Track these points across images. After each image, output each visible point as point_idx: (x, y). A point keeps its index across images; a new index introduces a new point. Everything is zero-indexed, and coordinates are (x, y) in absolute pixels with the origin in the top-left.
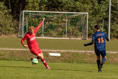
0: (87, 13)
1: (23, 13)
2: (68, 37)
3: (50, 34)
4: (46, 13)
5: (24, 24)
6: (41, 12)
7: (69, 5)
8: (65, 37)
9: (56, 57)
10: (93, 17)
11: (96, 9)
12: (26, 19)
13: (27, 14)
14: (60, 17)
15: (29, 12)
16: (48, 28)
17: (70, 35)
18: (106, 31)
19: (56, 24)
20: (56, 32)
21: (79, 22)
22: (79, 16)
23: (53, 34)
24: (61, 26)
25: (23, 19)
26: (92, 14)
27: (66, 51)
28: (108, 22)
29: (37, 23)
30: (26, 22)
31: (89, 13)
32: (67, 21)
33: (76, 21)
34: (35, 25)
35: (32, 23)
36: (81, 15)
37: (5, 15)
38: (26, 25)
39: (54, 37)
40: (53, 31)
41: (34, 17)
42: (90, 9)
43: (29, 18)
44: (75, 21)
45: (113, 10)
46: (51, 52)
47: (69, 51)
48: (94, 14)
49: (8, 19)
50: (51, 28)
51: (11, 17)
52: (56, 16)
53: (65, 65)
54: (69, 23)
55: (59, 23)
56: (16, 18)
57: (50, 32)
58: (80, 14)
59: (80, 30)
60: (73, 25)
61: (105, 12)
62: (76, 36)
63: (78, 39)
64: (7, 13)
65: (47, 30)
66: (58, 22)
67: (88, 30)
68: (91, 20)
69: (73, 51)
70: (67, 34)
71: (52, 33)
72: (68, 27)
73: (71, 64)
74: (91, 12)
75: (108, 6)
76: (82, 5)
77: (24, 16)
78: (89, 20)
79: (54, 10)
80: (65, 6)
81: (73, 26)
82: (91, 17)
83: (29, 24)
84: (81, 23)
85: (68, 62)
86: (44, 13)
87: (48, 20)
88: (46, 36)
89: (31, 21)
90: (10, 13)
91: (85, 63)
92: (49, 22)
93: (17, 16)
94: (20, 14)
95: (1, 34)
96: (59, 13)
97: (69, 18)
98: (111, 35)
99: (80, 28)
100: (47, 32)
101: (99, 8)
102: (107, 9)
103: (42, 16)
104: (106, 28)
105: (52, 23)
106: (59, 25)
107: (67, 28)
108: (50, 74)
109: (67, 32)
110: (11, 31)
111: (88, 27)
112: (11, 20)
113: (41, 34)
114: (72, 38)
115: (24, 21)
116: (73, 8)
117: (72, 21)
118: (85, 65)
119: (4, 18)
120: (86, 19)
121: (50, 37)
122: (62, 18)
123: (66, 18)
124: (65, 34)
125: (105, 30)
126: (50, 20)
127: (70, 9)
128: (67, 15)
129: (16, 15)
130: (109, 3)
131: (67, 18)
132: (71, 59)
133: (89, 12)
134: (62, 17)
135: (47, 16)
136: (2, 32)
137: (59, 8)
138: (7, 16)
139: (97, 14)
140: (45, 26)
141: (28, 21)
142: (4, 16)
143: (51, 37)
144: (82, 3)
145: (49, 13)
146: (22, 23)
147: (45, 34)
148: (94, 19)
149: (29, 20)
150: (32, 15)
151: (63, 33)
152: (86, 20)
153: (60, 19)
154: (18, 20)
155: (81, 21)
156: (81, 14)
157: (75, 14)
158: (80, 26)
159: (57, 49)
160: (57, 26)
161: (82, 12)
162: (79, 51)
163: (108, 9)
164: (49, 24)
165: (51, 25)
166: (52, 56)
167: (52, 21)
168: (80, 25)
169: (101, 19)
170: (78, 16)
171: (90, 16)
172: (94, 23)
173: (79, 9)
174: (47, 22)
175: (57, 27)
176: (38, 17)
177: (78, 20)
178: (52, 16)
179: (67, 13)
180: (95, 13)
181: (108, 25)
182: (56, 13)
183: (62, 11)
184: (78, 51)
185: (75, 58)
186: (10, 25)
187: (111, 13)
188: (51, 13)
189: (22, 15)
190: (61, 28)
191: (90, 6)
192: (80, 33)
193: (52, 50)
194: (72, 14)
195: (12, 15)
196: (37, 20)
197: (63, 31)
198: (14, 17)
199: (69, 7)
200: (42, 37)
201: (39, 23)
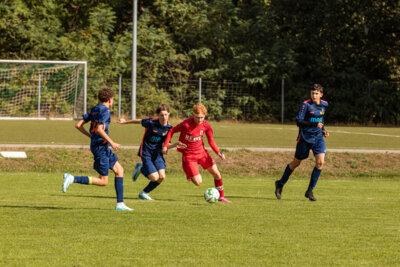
0: (85, 63)
2: (43, 115)
3: (3, 110)
7: (44, 45)
8: (36, 116)
9: (16, 159)
10: (98, 70)
11: (104, 54)
14: (24, 72)
17: (47, 112)
18: (127, 102)
19: (16, 87)
20: (17, 105)
21: (67, 83)
22: (68, 69)
23: (10, 110)
26: (96, 64)
27: (39, 146)
28: (131, 82)
31: (89, 62)
32: (40, 79)
33: (60, 80)
36: (72, 67)
39: (12, 116)
40: (11, 103)
42: (92, 54)
44: (57, 81)
45: (142, 54)
46: (5, 149)
47: (46, 146)
48: (99, 65)
50: (5, 97)
52: (15, 69)
53: (37, 178)
54: (46, 85)
55: (23, 84)
57: (2, 105)
58: (65, 64)
59: (70, 99)
60: (53, 88)
61: (125, 59)
62: (61, 113)
63: (66, 119)
66: (20, 83)
67: (88, 100)
68: (94, 78)
69: (53, 146)
70: (41, 109)
71: (7, 107)
72: (43, 94)
73: (51, 174)
74: (93, 59)
75: (131, 46)
76: (73, 45)
78: (88, 77)
79: (12, 57)
80: (36, 47)
81: (54, 92)
82: (93, 70)
84: (71, 84)
85: (43, 171)
97: (44, 74)
98: (137, 110)
99: (70, 95)
101: (112, 51)
102: (128, 53)
104: (126, 93)
105: (8, 85)
106: (22, 90)
107: (40, 97)
109: (41, 105)
111: (88, 92)
114: (52, 119)
116: (53, 51)
117: (52, 81)
120: (82, 76)
122: (30, 74)
123: (37, 75)
124: (37, 109)
125: (124, 99)
126: (3, 79)
127: (48, 54)
128: (40, 67)
130: (132, 39)
131: (41, 74)
132: (50, 164)
133: (89, 59)
134: (28, 71)
137: (22, 52)
139: (106, 65)
143: (5, 116)
144: (74, 40)
148: (100, 75)
151: (32, 107)
153: (25, 77)
155: (71, 81)
156: (72, 64)
158: (70, 92)
159: (17, 142)
160: (19, 91)
162: (67, 147)
163: (131, 53)
165: (5, 90)
166: (7, 159)
167: (8, 81)
168: (70, 88)
169: (115, 74)
170: (64, 69)
171: (92, 67)
172: (101, 84)
173: (67, 53)
175: (19, 94)
177: (64, 77)
178: (6, 70)
180: (102, 62)
181: (132, 88)
183: (30, 57)
185: (59, 162)
187: (138, 60)
190: (28, 96)
191: (90, 47)
192: (68, 107)
193: (7, 146)
194: (52, 65)
197: (31, 102)
199: (46, 49)
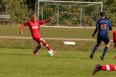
0: (102, 3)
1: (38, 3)
2: (82, 26)
3: (65, 23)
4: (61, 2)
5: (39, 14)
6: (56, 2)
8: (80, 26)
9: (70, 45)
10: (107, 6)
12: (41, 8)
13: (42, 4)
14: (74, 7)
15: (44, 2)
16: (63, 17)
17: (85, 24)
19: (71, 13)
20: (71, 21)
21: (94, 12)
22: (94, 5)
23: (68, 23)
24: (75, 16)
25: (39, 8)
26: (106, 3)
27: (81, 40)
29: (52, 12)
30: (41, 12)
31: (103, 3)
32: (81, 10)
33: (91, 10)
34: (50, 14)
35: (47, 12)
36: (96, 5)
37: (21, 4)
38: (41, 14)
39: (69, 26)
40: (68, 20)
41: (49, 6)
43: (45, 8)
44: (89, 11)
46: (66, 41)
47: (84, 40)
48: (108, 4)
49: (23, 9)
50: (66, 18)
51: (27, 7)
52: (71, 5)
53: (80, 54)
54: (84, 13)
55: (74, 12)
56: (31, 7)
57: (64, 21)
58: (94, 3)
59: (95, 19)
60: (87, 14)
62: (91, 25)
63: (93, 28)
64: (23, 2)
65: (62, 19)
66: (72, 12)
68: (105, 10)
69: (87, 40)
70: (82, 23)
71: (66, 22)
72: (83, 17)
73: (86, 52)
74: (105, 1)
77: (40, 6)
78: (103, 9)
81: (87, 16)
83: (44, 14)
84: (95, 12)
85: (82, 51)
86: (59, 3)
87: (63, 10)
88: (61, 25)
89: (46, 11)
90: (25, 2)
91: (100, 51)
92: (63, 12)
93: (32, 6)
94: (35, 4)
95: (17, 23)
96: (74, 3)
97: (83, 8)
99: (94, 17)
100: (62, 21)
103: (57, 6)
105: (67, 12)
106: (73, 15)
107: (81, 18)
108: (65, 62)
109: (82, 21)
110: (27, 20)
112: (27, 10)
113: (56, 23)
114: (86, 28)
115: (40, 10)
117: (87, 11)
118: (100, 53)
119: (19, 8)
121: (64, 26)
122: (77, 8)
123: (80, 8)
124: (80, 23)
126: (65, 10)
128: (82, 5)
129: (31, 4)
131: (82, 8)
132: (86, 48)
133: (103, 1)
134: (76, 6)
135: (61, 5)
136: (17, 21)
138: (23, 5)
139: (111, 4)
140: (60, 15)
141: (43, 11)
142: (19, 5)
143: (66, 26)
145: (64, 3)
146: (38, 12)
147: (60, 23)
148: (108, 9)
149: (44, 9)
150: (47, 5)
151: (78, 22)
152: (101, 10)
153: (75, 9)
154: (34, 10)
155: (95, 11)
156: (96, 3)
157: (90, 3)
158: (95, 16)
159: (71, 37)
160: (72, 15)
161: (96, 2)
164: (64, 13)
165: (66, 15)
166: (67, 45)
167: (67, 11)
168: (95, 14)
169: (115, 8)
170: (92, 6)
171: (105, 5)
172: (109, 13)
174: (61, 11)
175: (72, 17)
176: (53, 6)
177: (92, 9)
178: (66, 6)
179: (82, 3)
182: (71, 3)
184: (92, 40)
185: (90, 47)
186: (26, 14)
188: (66, 3)
189: (38, 4)
190: (76, 17)
192: (94, 23)
193: (67, 39)
194: (87, 4)
195: (28, 5)
196: (52, 9)
197: (77, 20)
198: (30, 6)
200: (57, 26)
201: (54, 13)
